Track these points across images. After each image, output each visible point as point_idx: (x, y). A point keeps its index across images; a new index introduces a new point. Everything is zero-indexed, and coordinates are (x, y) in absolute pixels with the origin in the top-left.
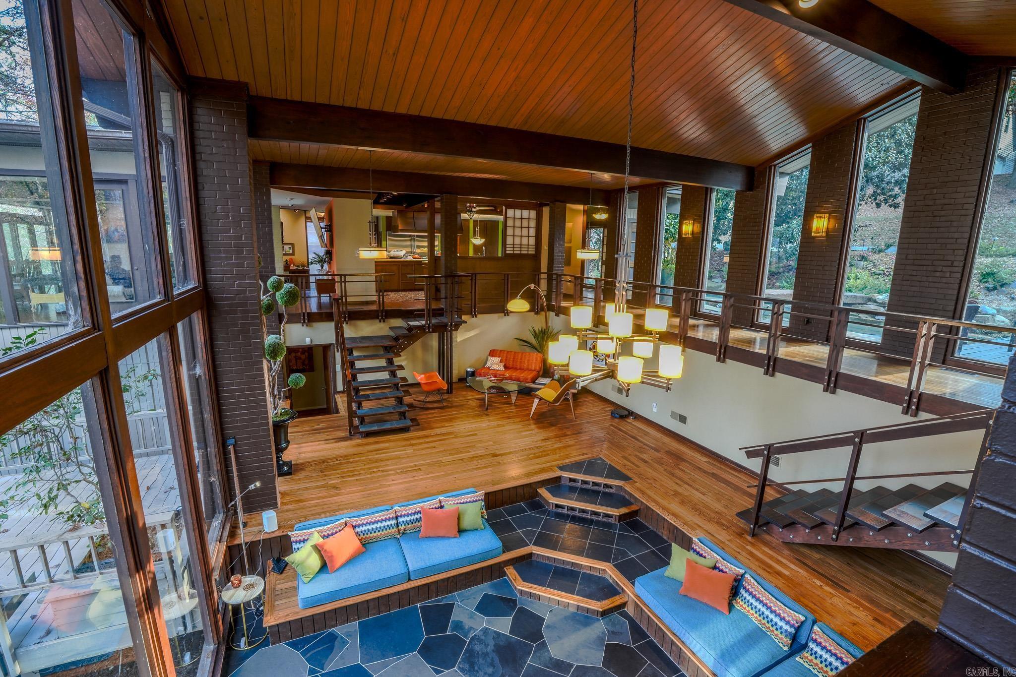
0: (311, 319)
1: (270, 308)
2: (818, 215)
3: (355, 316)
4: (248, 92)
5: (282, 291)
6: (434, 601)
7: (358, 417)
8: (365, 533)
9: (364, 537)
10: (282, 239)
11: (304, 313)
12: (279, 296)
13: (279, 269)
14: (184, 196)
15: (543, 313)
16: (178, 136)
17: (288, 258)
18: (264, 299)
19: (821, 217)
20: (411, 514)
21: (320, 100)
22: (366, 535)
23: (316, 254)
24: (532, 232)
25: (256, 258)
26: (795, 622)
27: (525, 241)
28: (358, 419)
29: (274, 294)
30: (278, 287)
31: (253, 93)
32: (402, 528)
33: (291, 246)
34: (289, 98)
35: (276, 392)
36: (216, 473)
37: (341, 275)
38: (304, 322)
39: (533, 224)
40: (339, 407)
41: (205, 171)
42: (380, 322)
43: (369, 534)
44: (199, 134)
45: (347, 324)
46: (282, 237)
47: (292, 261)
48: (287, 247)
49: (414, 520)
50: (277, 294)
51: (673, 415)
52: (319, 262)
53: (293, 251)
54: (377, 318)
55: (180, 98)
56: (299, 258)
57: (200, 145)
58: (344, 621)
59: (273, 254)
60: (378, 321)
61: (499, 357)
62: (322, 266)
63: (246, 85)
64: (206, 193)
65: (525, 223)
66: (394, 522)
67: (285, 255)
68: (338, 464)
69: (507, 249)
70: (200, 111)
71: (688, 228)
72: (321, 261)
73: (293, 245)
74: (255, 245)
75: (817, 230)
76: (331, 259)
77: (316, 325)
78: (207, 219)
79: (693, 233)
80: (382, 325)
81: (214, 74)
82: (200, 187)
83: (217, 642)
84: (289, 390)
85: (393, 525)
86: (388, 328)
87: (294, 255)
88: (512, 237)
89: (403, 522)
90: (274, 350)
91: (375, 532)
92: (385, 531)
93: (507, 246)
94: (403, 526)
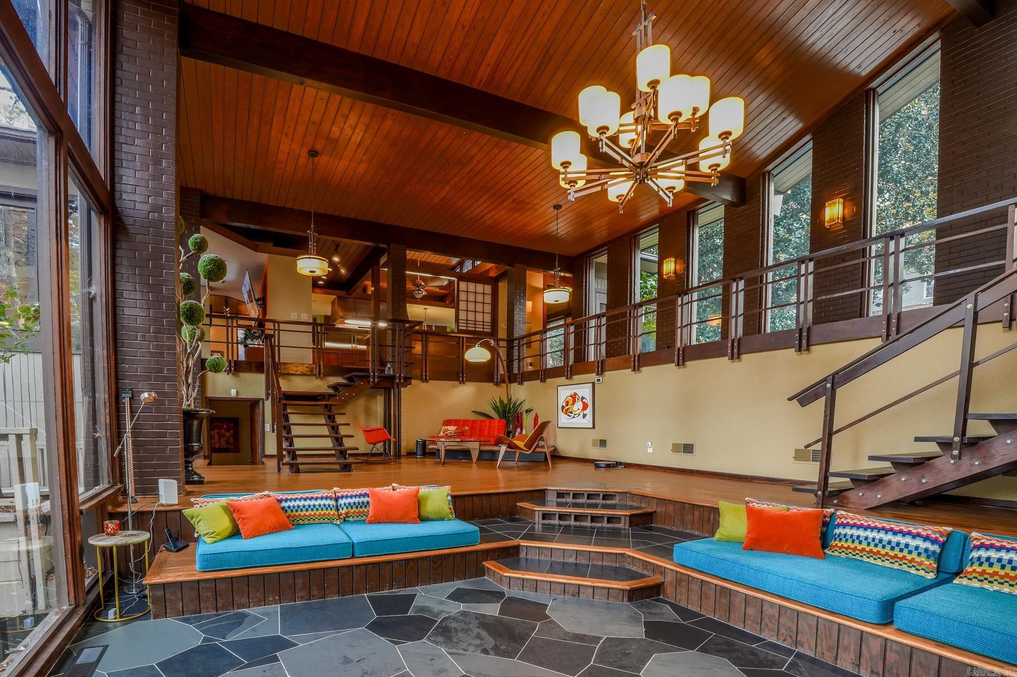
0: (238, 368)
2: (830, 202)
6: (387, 593)
8: (294, 510)
9: (292, 514)
11: (230, 361)
15: (504, 385)
19: (834, 203)
20: (356, 496)
22: (294, 512)
24: (488, 308)
26: (938, 535)
27: (479, 317)
32: (343, 511)
35: (190, 381)
36: (103, 427)
37: (274, 322)
38: (230, 370)
39: (488, 299)
42: (317, 379)
43: (299, 512)
49: (359, 503)
51: (676, 448)
58: (260, 601)
60: (315, 377)
61: (454, 426)
64: (124, 90)
65: (480, 298)
66: (333, 503)
69: (460, 324)
71: (670, 266)
75: (832, 220)
77: (243, 375)
79: (675, 273)
83: (73, 602)
85: (331, 506)
88: (465, 312)
89: (345, 504)
91: (307, 510)
92: (320, 511)
93: (460, 321)
94: (345, 510)
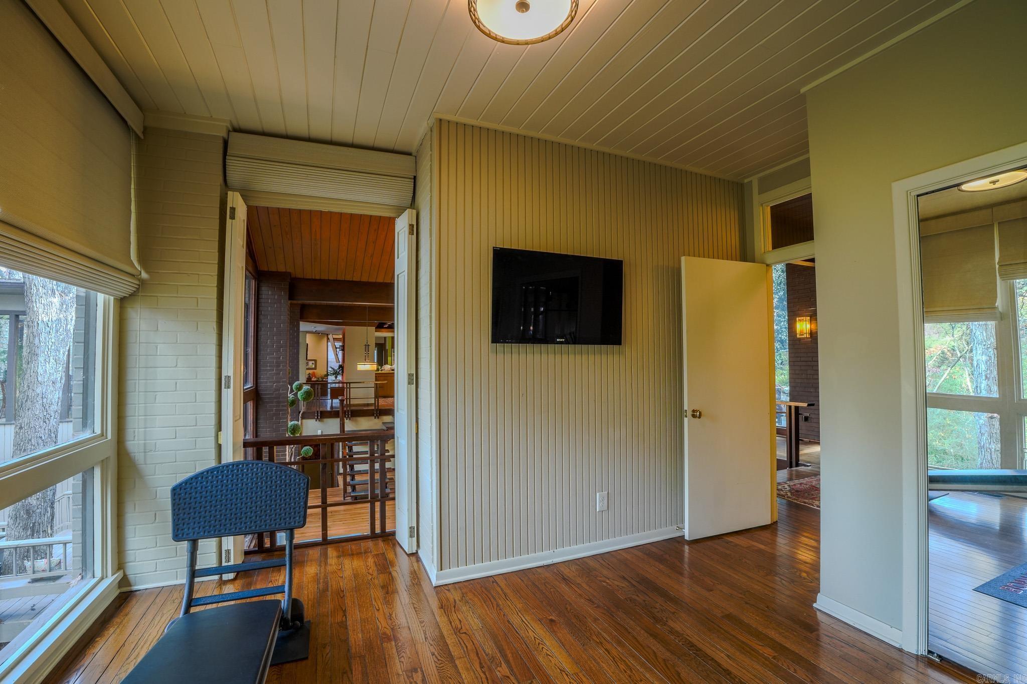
0: (323, 415)
1: (294, 402)
3: (356, 413)
4: (291, 276)
5: (302, 391)
7: (351, 486)
10: (307, 357)
11: (319, 411)
12: (300, 394)
13: (303, 379)
14: (250, 335)
16: (251, 303)
17: (311, 371)
18: (291, 396)
21: (331, 278)
23: (332, 368)
25: (288, 370)
28: (351, 487)
29: (297, 393)
30: (299, 388)
31: (293, 276)
33: (314, 362)
34: (313, 278)
37: (347, 383)
38: (318, 418)
40: (339, 483)
41: (263, 320)
42: (375, 418)
44: (261, 301)
45: (350, 419)
46: (307, 355)
47: (314, 374)
48: (310, 363)
50: (299, 392)
52: (333, 374)
53: (316, 366)
54: (373, 415)
55: (254, 283)
56: (320, 371)
57: (262, 307)
59: (298, 368)
60: (374, 417)
62: (336, 377)
63: (290, 273)
64: (262, 333)
67: (308, 369)
68: (332, 515)
70: (263, 288)
72: (336, 373)
73: (315, 361)
74: (288, 362)
76: (343, 372)
77: (326, 420)
78: (261, 347)
80: (376, 420)
81: (273, 269)
82: (259, 330)
84: (302, 457)
86: (381, 424)
87: (316, 369)
90: (293, 429)
